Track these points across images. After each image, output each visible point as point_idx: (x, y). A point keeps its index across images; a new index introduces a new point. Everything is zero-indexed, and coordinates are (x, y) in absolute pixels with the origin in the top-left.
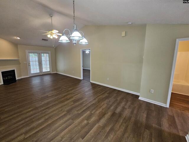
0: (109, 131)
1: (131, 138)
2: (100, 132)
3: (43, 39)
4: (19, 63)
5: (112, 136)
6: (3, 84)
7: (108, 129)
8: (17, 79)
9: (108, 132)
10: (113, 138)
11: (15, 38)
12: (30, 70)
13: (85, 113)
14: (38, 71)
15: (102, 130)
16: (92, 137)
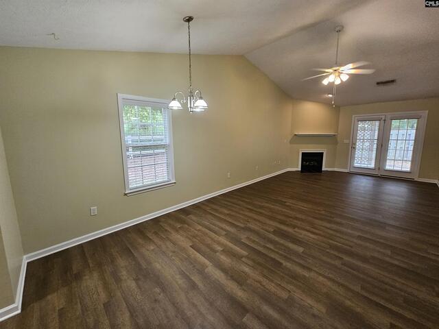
0: (191, 279)
1: (160, 318)
2: (194, 266)
3: (378, 83)
4: (336, 143)
5: (180, 282)
6: (300, 169)
7: (196, 279)
8: (324, 168)
9: (188, 277)
10: (177, 282)
11: (326, 96)
12: (353, 158)
13: (241, 249)
14: (372, 166)
15: (197, 270)
16: (189, 256)
